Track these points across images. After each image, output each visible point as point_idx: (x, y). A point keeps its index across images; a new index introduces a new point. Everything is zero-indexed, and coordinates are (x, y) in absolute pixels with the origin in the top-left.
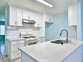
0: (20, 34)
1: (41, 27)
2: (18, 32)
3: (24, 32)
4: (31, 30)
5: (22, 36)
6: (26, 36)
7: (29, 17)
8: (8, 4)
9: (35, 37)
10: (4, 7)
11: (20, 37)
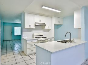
0: (33, 35)
2: (30, 34)
3: (36, 33)
4: (42, 31)
5: (34, 37)
6: (37, 37)
7: (40, 21)
9: (44, 37)
10: (21, 14)
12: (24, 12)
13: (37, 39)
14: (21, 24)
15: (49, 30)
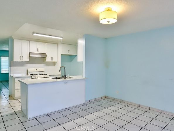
0: (27, 70)
1: (57, 62)
2: (23, 69)
3: (32, 68)
4: (42, 65)
5: (29, 74)
6: (34, 73)
7: (38, 50)
8: (12, 37)
9: (45, 74)
11: (27, 74)
12: (11, 37)
13: (31, 77)
14: (8, 51)
15: (54, 63)
